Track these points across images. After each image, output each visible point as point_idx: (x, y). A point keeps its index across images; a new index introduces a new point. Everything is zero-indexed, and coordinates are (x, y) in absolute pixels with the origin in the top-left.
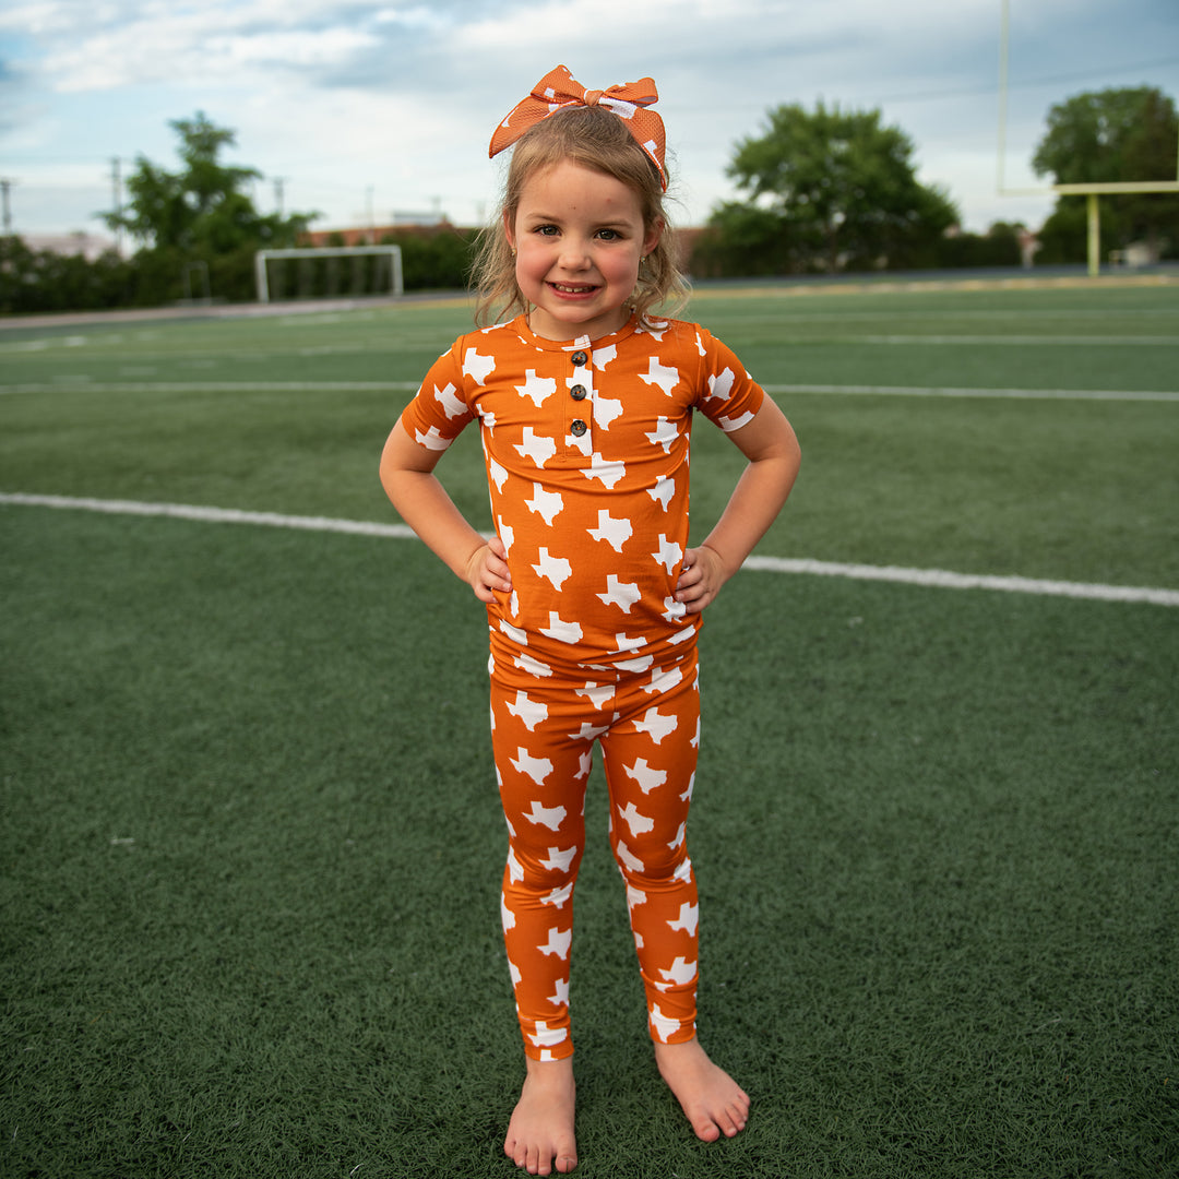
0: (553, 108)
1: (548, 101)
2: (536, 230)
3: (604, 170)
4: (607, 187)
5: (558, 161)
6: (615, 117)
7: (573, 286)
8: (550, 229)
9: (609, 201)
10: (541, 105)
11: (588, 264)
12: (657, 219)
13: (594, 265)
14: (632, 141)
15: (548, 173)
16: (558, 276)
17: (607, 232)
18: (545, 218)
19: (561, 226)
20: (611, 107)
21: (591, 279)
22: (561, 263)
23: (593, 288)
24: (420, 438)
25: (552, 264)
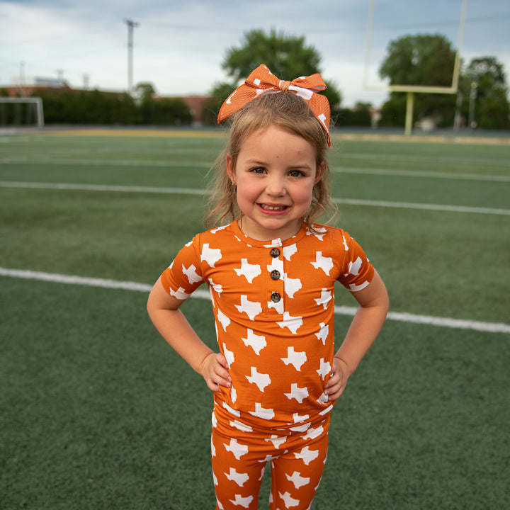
0: (259, 92)
1: (256, 87)
2: (251, 170)
3: (296, 132)
4: (299, 144)
5: (267, 127)
6: (300, 98)
7: (274, 206)
8: (260, 169)
9: (299, 152)
10: (252, 90)
11: (284, 192)
12: (323, 163)
13: (288, 193)
14: (312, 114)
15: (261, 134)
16: (264, 199)
17: (295, 172)
18: (259, 163)
19: (268, 168)
20: (296, 92)
21: (285, 202)
22: (268, 191)
23: (285, 207)
24: (172, 293)
25: (262, 192)
